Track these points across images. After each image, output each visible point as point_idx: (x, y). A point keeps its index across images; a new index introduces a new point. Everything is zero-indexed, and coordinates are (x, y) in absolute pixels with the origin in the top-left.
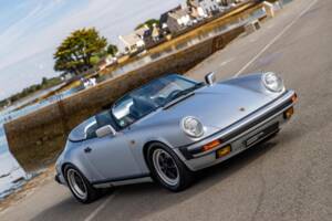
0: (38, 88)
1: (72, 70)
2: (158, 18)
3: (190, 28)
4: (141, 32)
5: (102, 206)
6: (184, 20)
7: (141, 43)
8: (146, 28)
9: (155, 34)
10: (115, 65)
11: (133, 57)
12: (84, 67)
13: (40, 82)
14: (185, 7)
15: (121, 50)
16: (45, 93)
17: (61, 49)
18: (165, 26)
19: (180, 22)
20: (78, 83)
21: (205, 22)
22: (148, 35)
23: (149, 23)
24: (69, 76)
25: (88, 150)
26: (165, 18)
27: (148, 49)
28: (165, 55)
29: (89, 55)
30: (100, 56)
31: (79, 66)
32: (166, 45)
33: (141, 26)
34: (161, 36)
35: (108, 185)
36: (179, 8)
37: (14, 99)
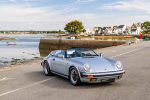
0: (57, 32)
1: (69, 32)
2: (102, 27)
3: (111, 35)
4: (96, 29)
5: (50, 79)
6: (110, 32)
7: (94, 33)
8: (98, 29)
9: (99, 32)
10: (83, 36)
11: (90, 36)
12: (73, 32)
13: (58, 31)
14: (112, 28)
15: (87, 32)
16: (58, 35)
17: (69, 24)
18: (103, 31)
19: (109, 32)
20: (69, 36)
21: (116, 35)
22: (97, 31)
23: (99, 28)
24: (68, 33)
25: (54, 60)
26: (104, 28)
27: (95, 35)
28: (99, 40)
29: (76, 29)
30: (80, 31)
31: (72, 31)
32: (101, 37)
33: (96, 28)
34: (101, 33)
35: (55, 73)
36: (110, 27)
37: (48, 32)
